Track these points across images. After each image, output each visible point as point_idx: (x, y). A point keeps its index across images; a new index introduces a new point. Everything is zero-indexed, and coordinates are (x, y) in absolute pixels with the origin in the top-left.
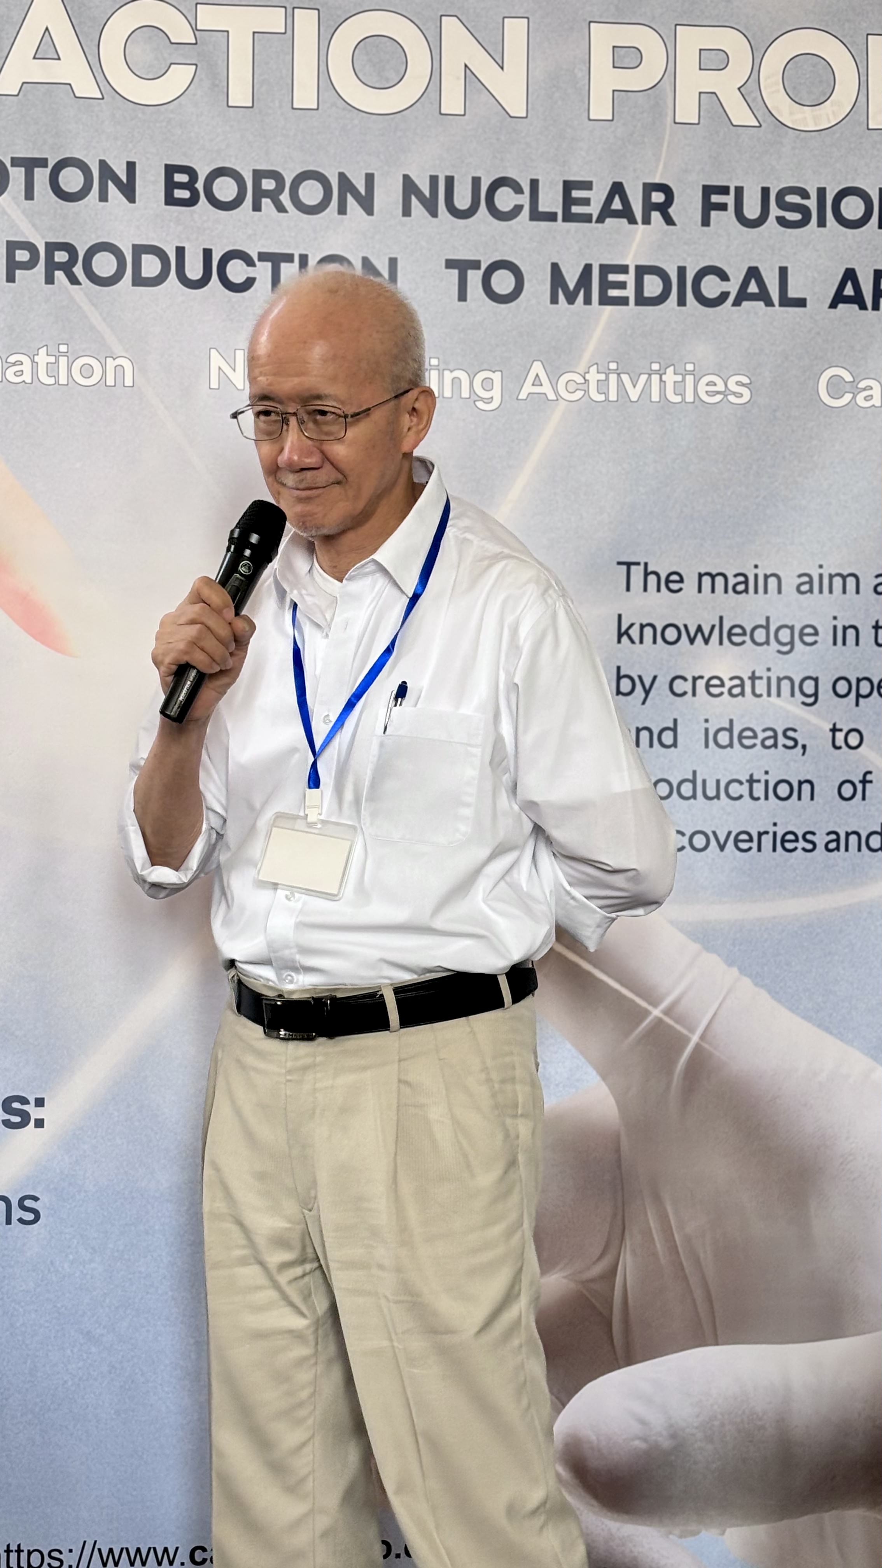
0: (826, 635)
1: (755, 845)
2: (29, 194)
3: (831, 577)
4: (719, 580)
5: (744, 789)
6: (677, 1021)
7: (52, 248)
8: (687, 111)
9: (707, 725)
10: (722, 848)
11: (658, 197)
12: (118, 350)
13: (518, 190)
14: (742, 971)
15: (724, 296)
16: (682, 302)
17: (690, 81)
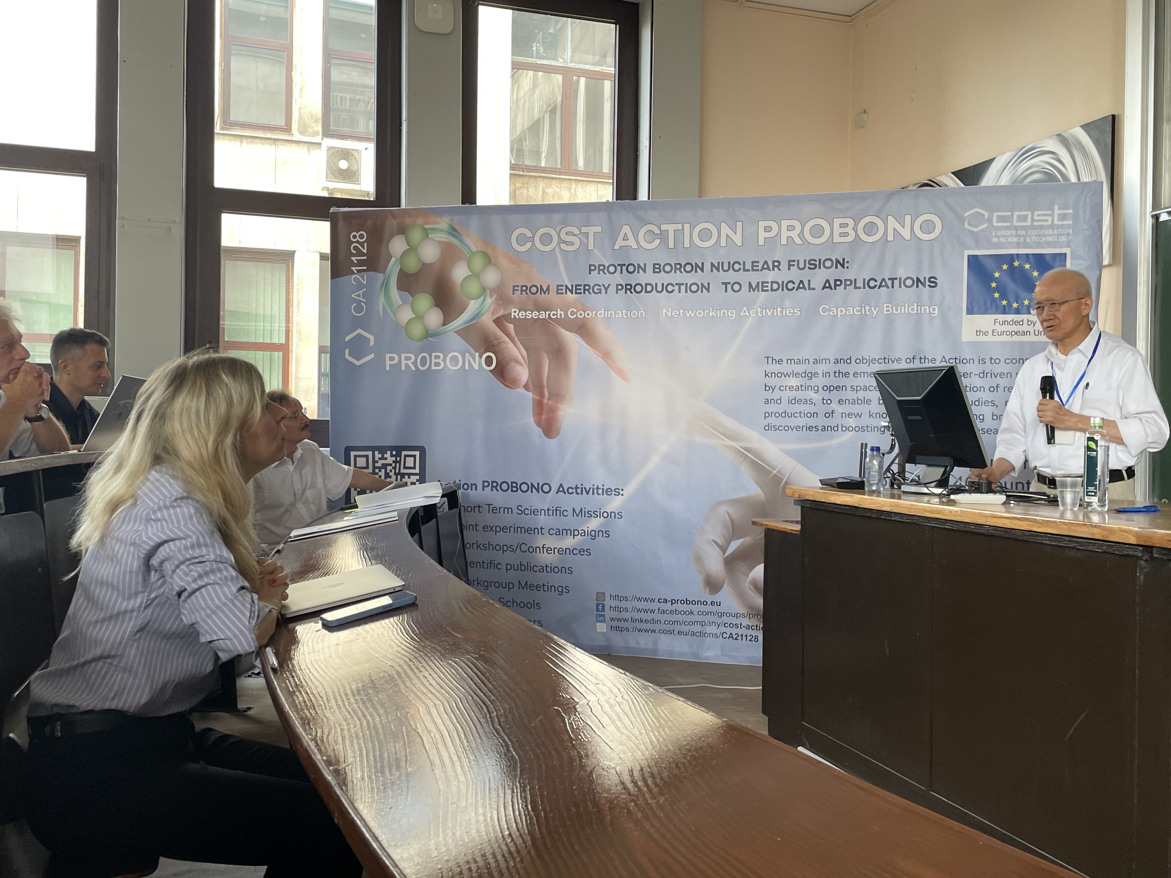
0: (821, 375)
1: (801, 429)
2: (621, 273)
3: (823, 359)
4: (793, 361)
5: (799, 415)
6: (780, 474)
7: (626, 285)
8: (784, 242)
9: (789, 398)
10: (792, 430)
11: (776, 264)
12: (641, 308)
13: (740, 264)
14: (799, 462)
15: (794, 288)
16: (783, 290)
17: (785, 234)
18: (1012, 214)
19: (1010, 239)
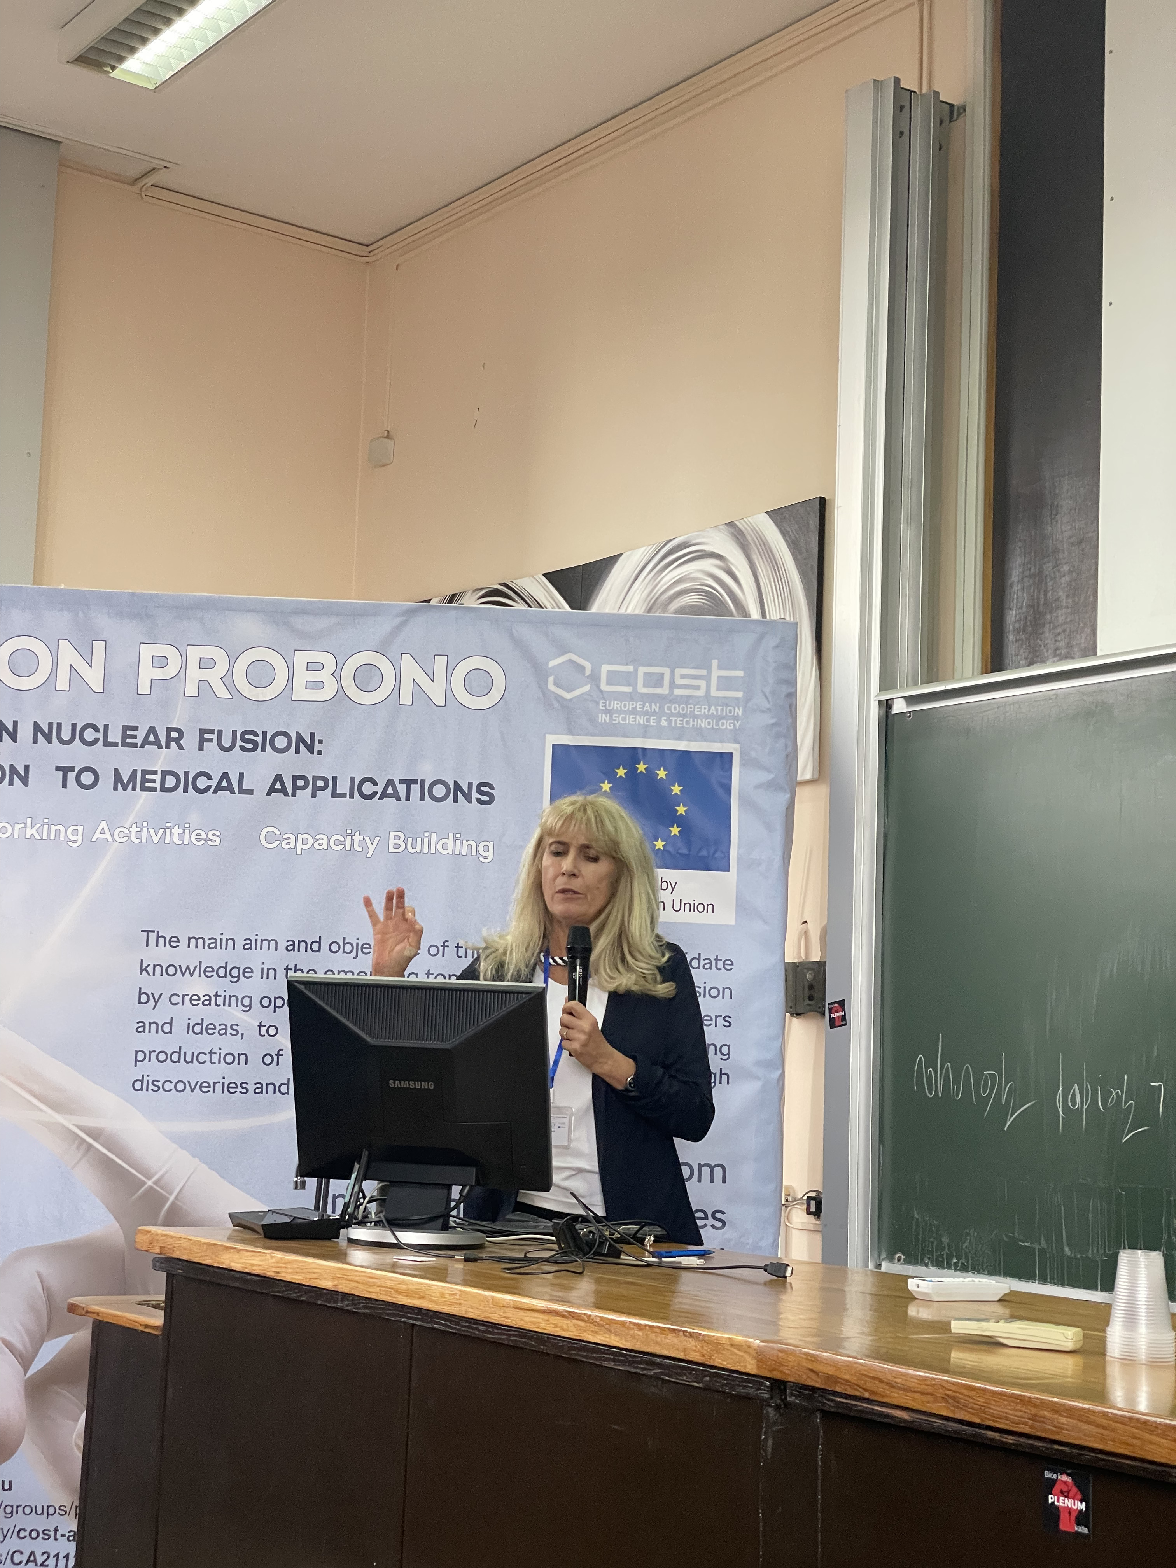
0: (257, 973)
1: (211, 1089)
3: (262, 941)
4: (200, 941)
5: (207, 1058)
6: (162, 1188)
8: (192, 690)
9: (189, 1021)
10: (193, 1090)
11: (174, 735)
13: (97, 730)
14: (203, 1161)
15: (209, 787)
16: (186, 790)
17: (194, 673)
18: (636, 671)
19: (630, 719)
